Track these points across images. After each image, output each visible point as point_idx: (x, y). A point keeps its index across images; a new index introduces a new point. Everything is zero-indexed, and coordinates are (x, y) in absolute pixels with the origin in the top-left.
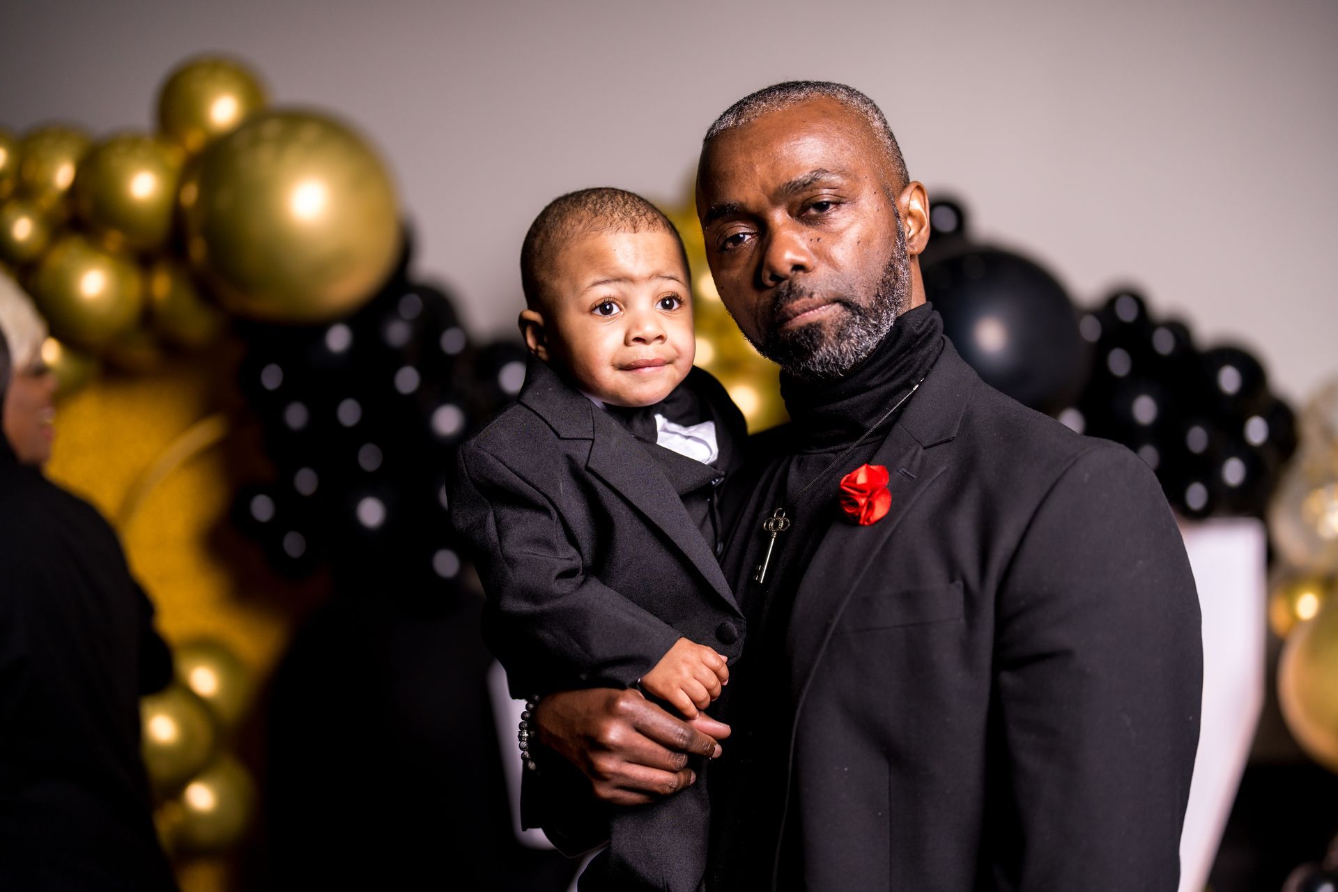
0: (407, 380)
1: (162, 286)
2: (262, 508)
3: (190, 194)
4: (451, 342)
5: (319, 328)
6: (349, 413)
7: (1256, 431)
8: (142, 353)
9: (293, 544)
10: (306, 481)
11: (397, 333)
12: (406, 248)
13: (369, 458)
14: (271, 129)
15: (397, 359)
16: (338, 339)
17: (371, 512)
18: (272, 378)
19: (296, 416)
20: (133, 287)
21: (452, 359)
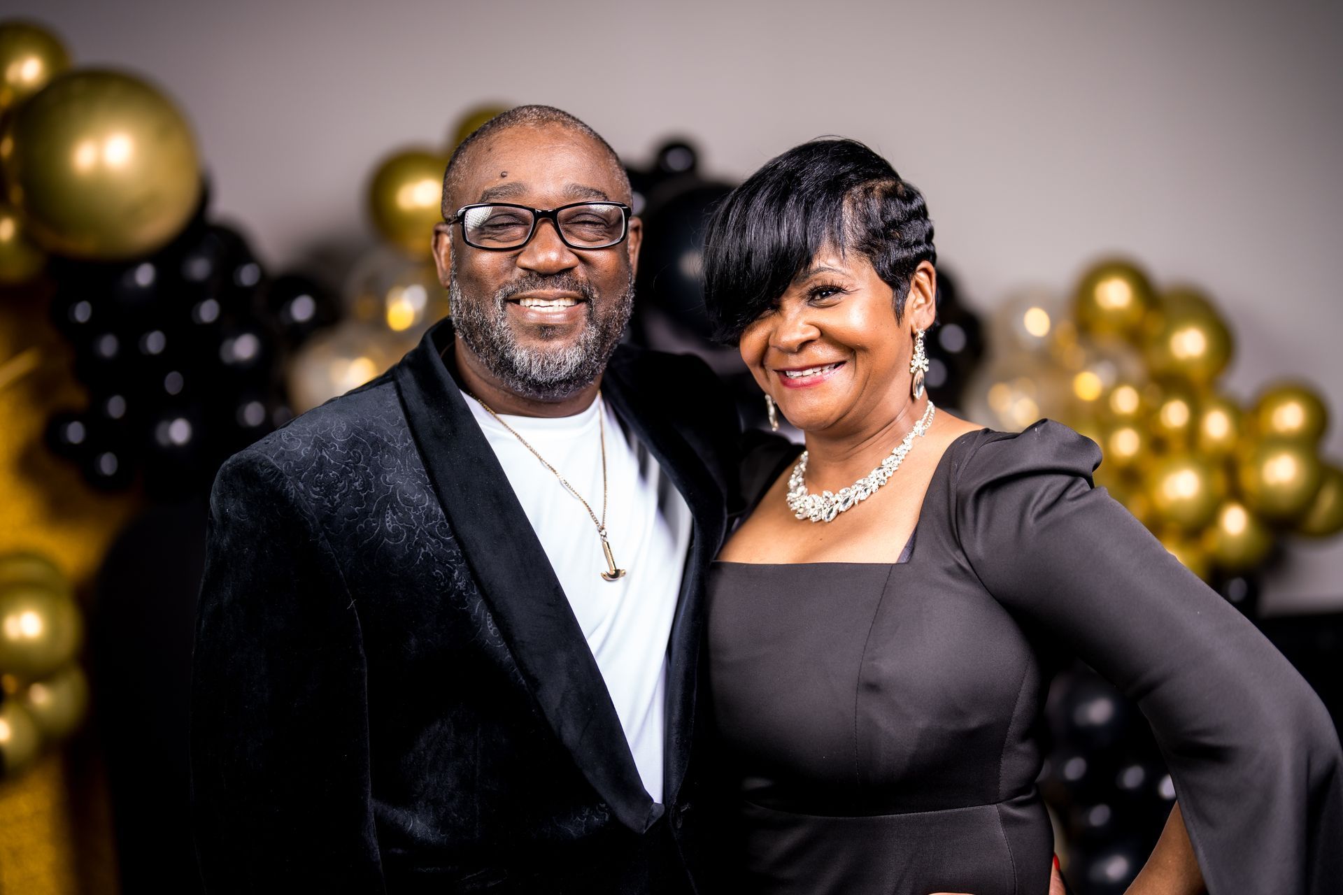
0: (208, 311)
2: (75, 433)
3: (7, 147)
4: (248, 276)
6: (155, 342)
7: (952, 339)
9: (107, 464)
10: (116, 407)
11: (199, 268)
12: (204, 196)
13: (173, 383)
14: (78, 88)
15: (200, 292)
16: (144, 276)
17: (179, 432)
18: (82, 312)
19: (108, 346)
21: (249, 290)
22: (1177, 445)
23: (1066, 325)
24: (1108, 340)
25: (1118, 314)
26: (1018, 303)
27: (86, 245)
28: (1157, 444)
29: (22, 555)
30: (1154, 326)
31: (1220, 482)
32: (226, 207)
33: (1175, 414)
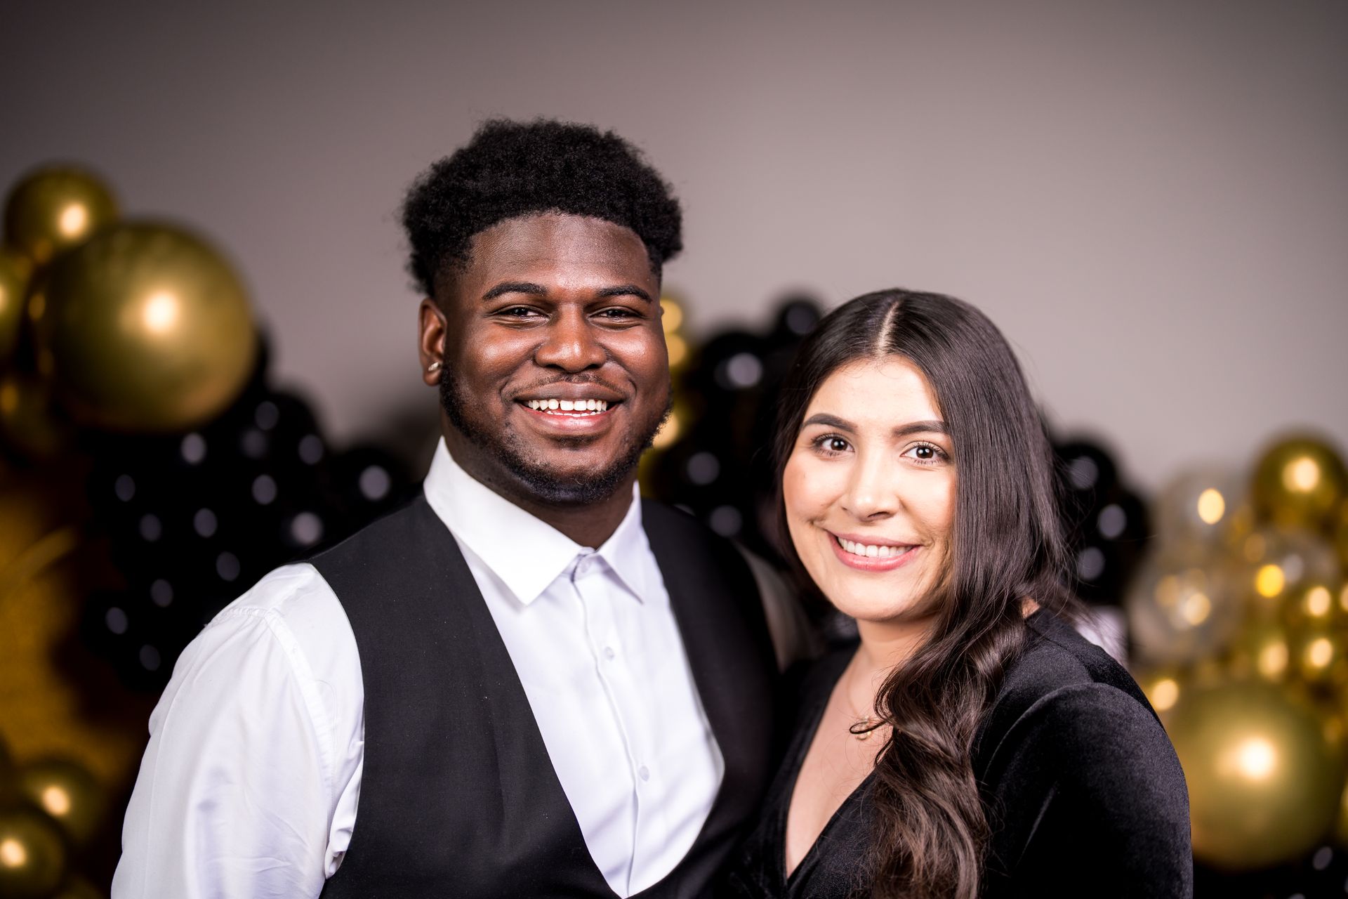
0: (264, 490)
1: (9, 398)
2: (117, 621)
3: (38, 307)
4: (309, 451)
6: (205, 523)
7: (1112, 522)
9: (149, 658)
10: (162, 593)
11: (253, 443)
13: (227, 566)
14: (122, 242)
15: (253, 468)
16: (193, 449)
18: (125, 490)
19: (150, 528)
21: (311, 469)
23: (1245, 511)
24: (1291, 527)
25: (1309, 501)
26: (1188, 484)
27: (123, 417)
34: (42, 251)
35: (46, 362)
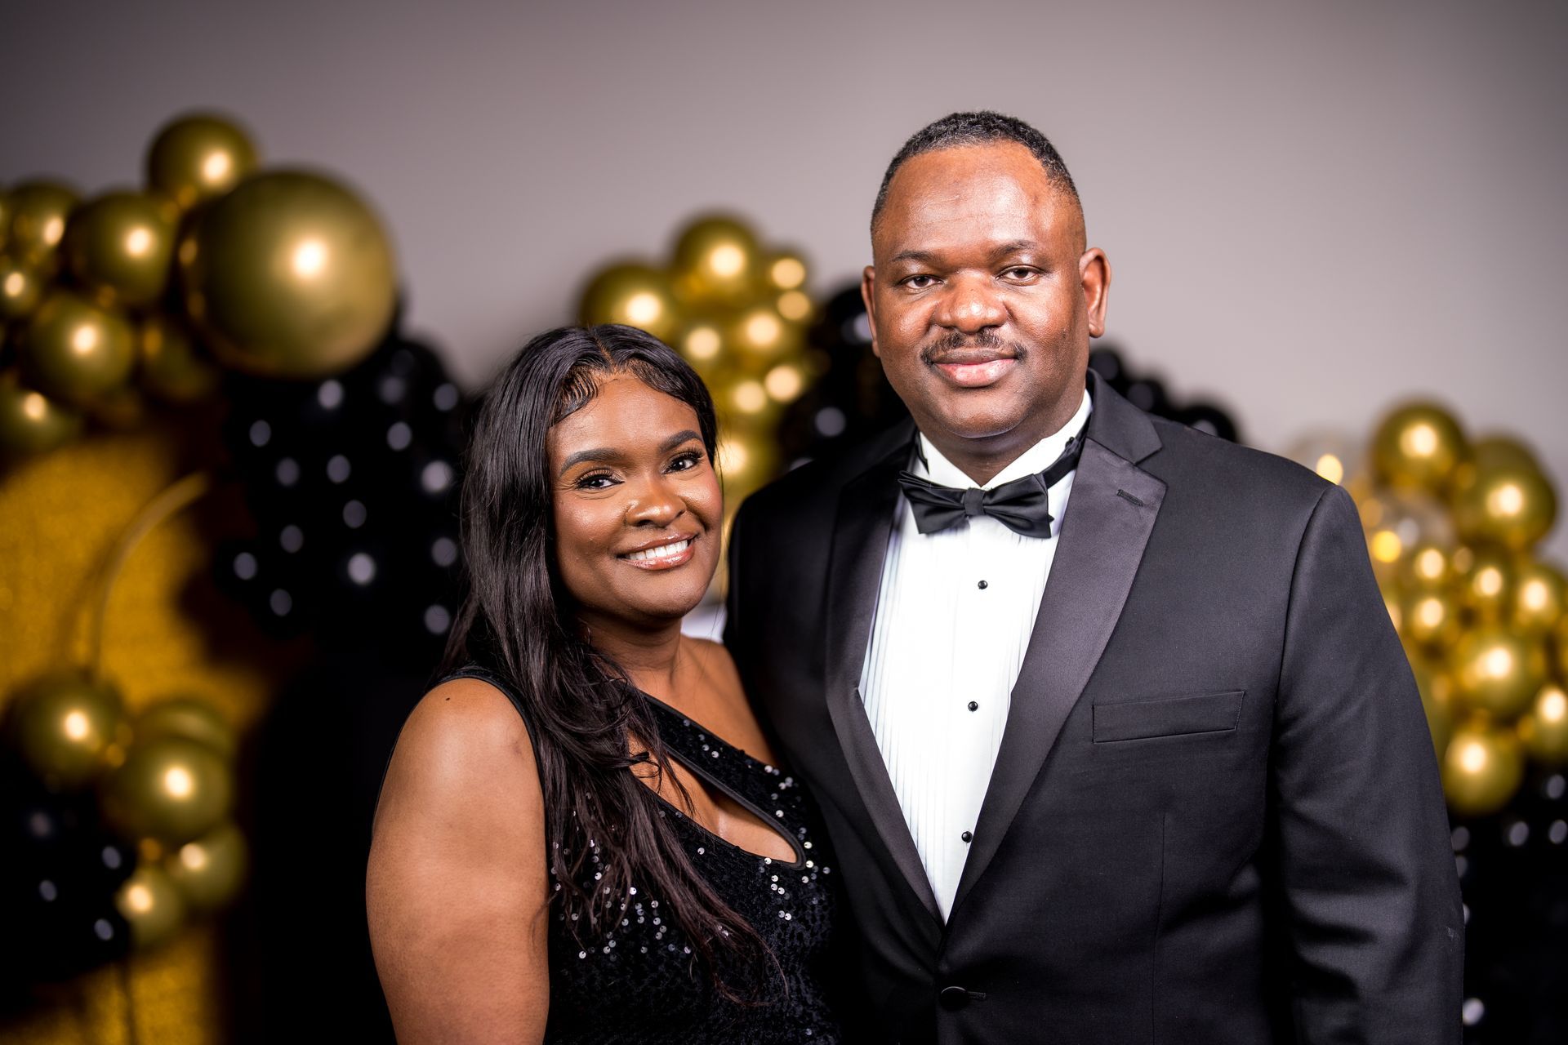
0: (399, 436)
1: (153, 342)
2: (245, 566)
3: (189, 252)
4: (444, 399)
5: (310, 385)
6: (338, 469)
8: (127, 409)
9: (280, 603)
10: (291, 539)
11: (392, 389)
12: (398, 309)
13: (354, 514)
15: (392, 414)
16: (330, 396)
17: (361, 569)
18: (260, 434)
19: (287, 472)
20: (125, 343)
21: (445, 415)
22: (1489, 616)
23: (1363, 475)
24: (1409, 493)
25: (1426, 465)
26: (1309, 448)
27: (268, 360)
28: (1467, 617)
29: (184, 702)
30: (1466, 479)
31: (1538, 662)
32: (422, 320)
33: (1489, 582)
34: (186, 197)
35: (196, 305)
